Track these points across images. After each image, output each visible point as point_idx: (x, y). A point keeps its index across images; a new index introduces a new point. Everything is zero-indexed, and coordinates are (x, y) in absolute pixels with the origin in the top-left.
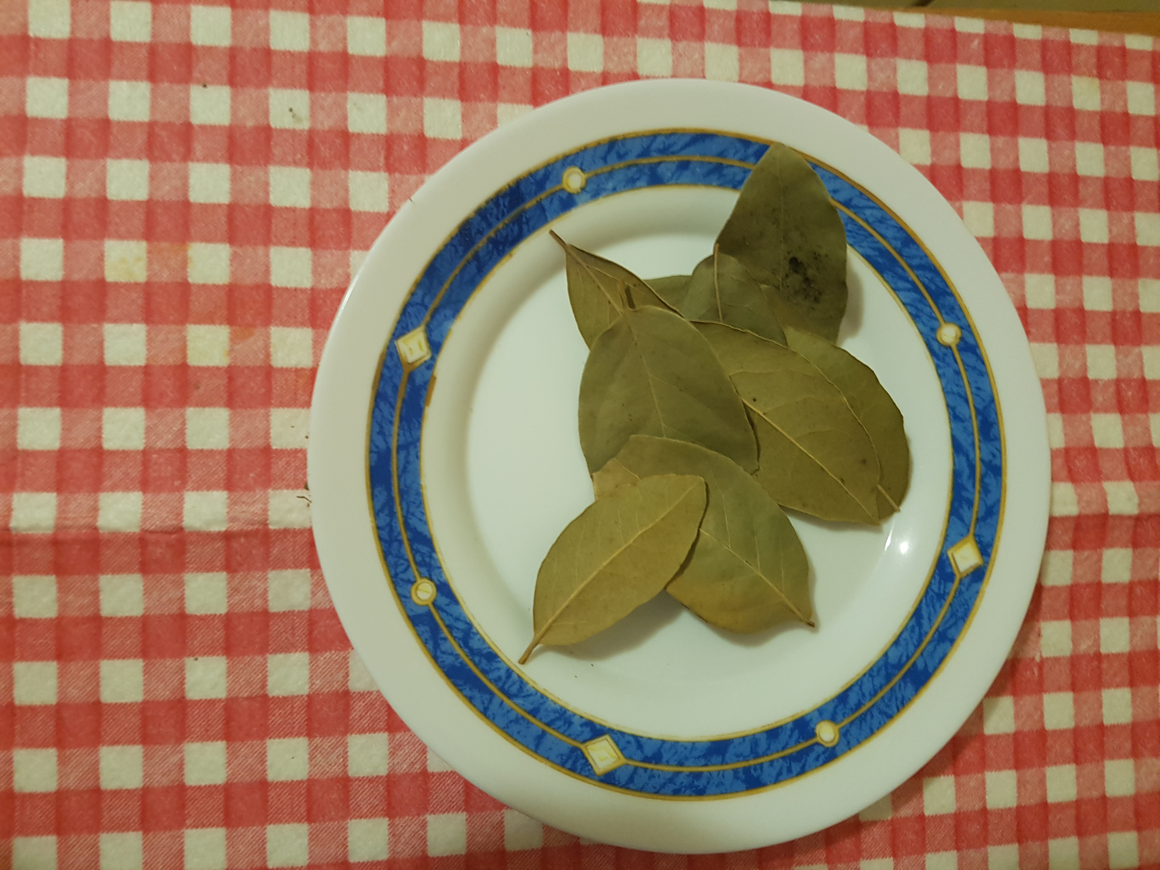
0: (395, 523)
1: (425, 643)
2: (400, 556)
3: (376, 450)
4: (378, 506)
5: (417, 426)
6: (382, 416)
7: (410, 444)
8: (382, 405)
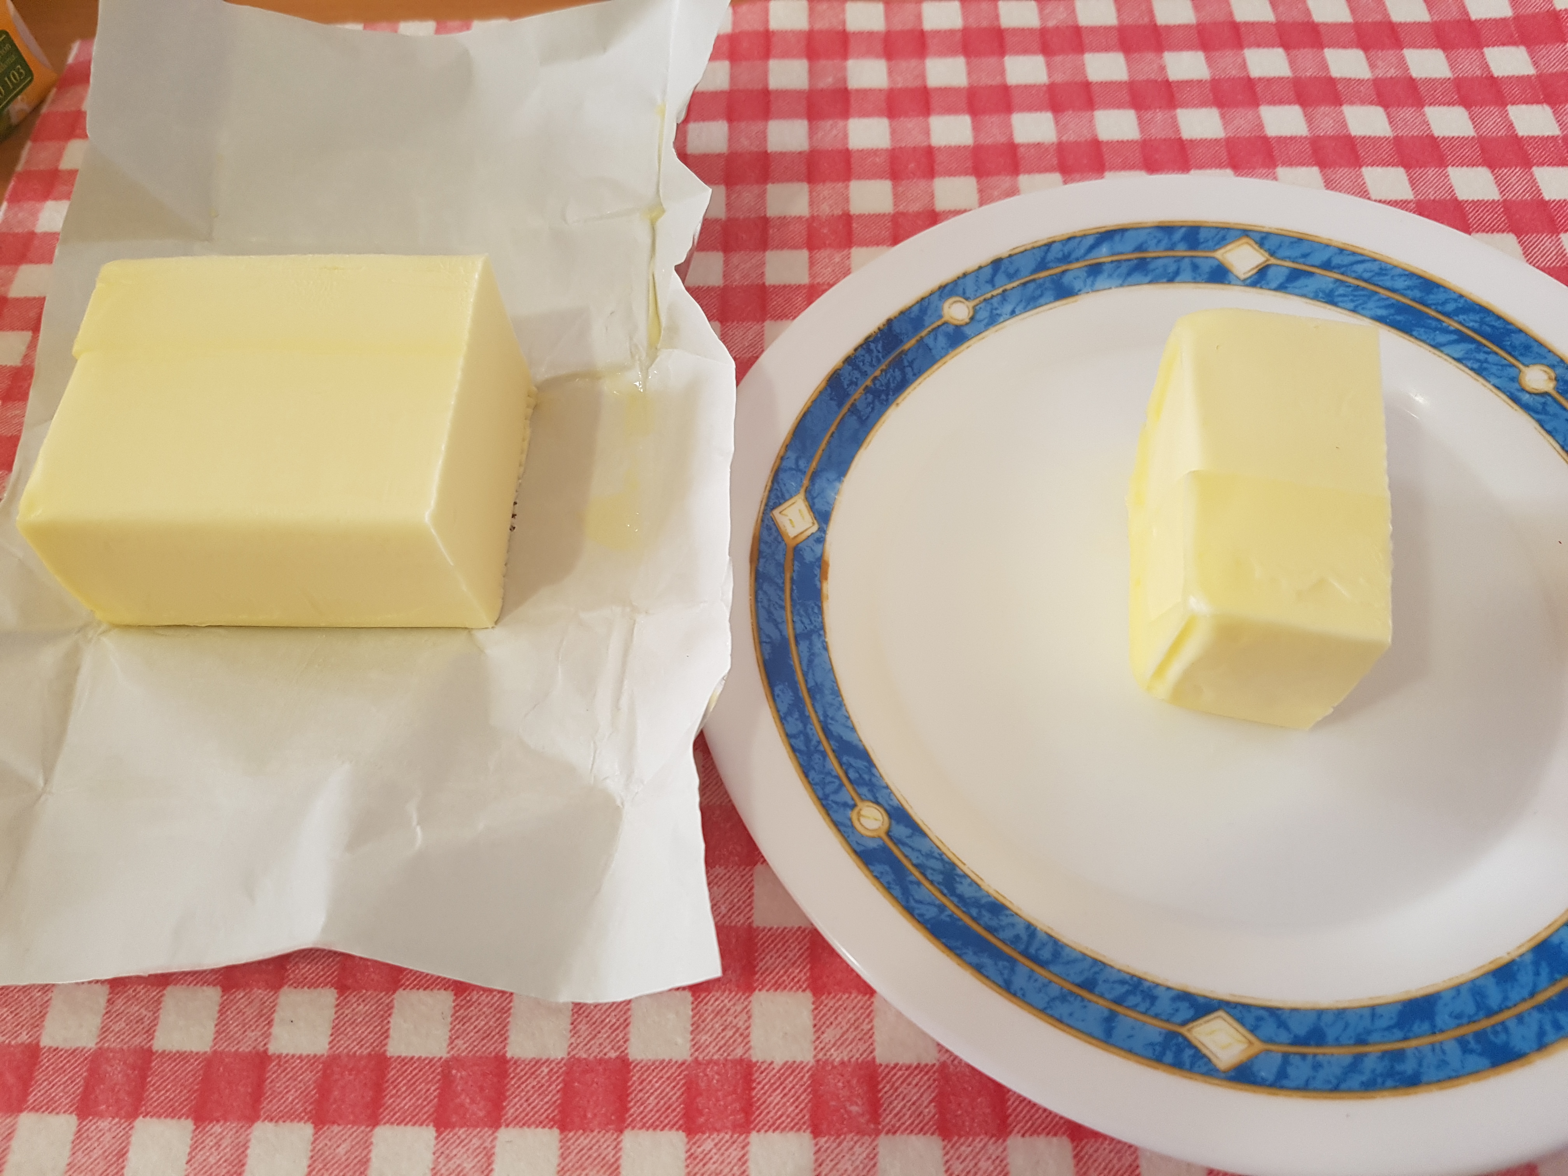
0: (811, 729)
1: (888, 888)
2: (826, 772)
5: (816, 611)
6: (769, 600)
7: (812, 632)
8: (766, 586)
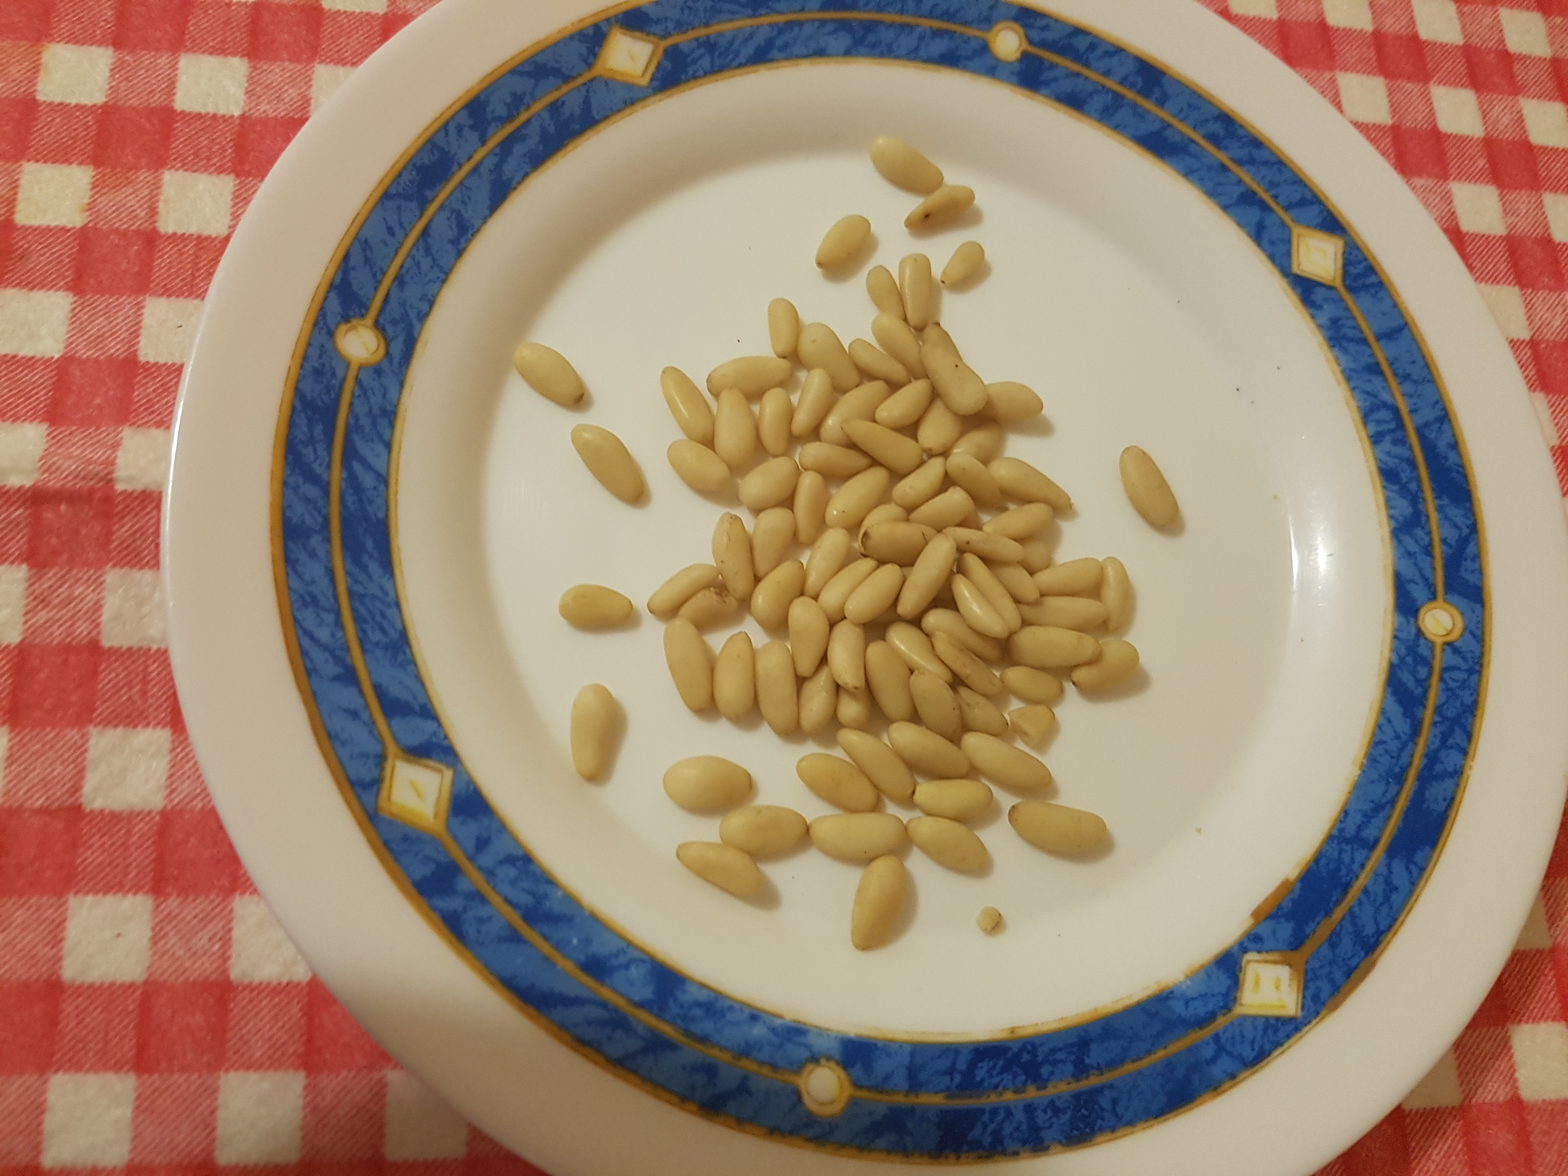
0: (1432, 743)
2: (1450, 692)
3: (1412, 867)
4: (1449, 782)
5: (1323, 861)
6: (1377, 910)
7: (1348, 841)
8: (1370, 930)
